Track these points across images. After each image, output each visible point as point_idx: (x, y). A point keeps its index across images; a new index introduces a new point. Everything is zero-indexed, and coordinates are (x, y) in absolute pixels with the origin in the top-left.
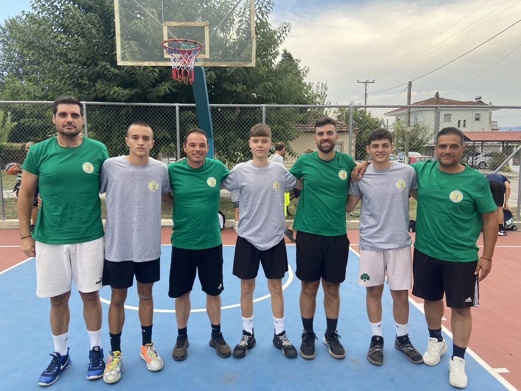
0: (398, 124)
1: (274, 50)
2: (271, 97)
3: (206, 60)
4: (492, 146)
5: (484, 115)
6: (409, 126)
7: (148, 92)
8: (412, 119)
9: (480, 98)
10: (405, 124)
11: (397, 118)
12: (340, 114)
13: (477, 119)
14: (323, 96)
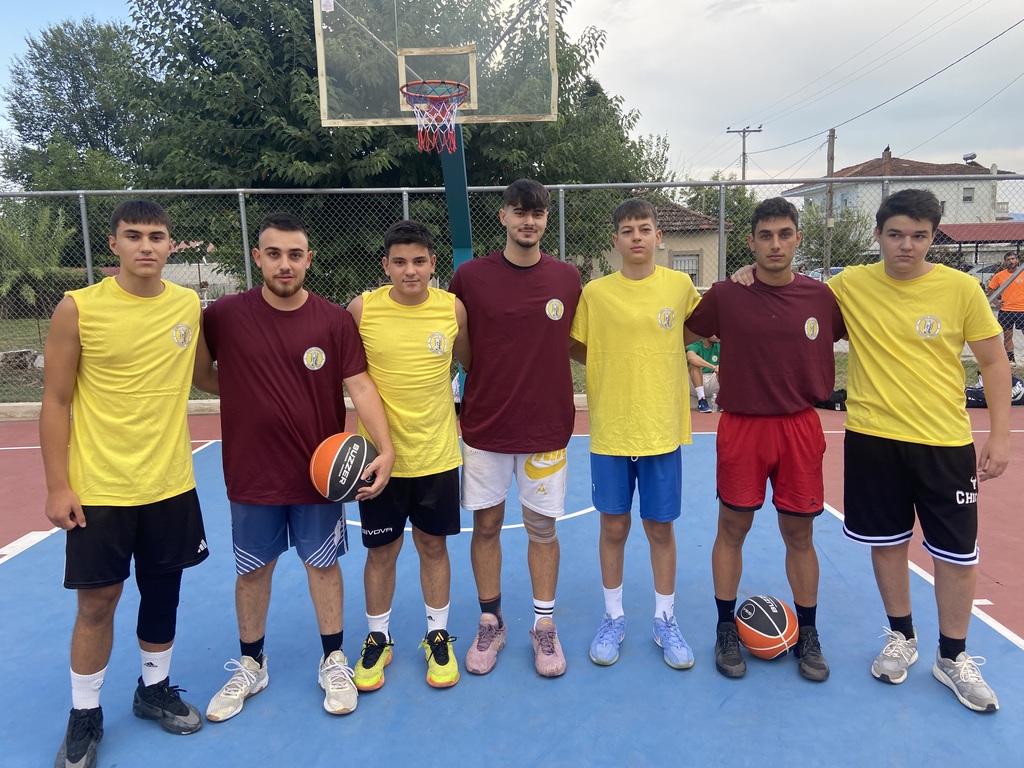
0: (811, 212)
1: (573, 79)
2: (571, 171)
3: (470, 113)
4: (999, 251)
5: (981, 189)
6: (830, 215)
7: (351, 169)
8: (837, 201)
9: (974, 156)
10: (822, 212)
11: (807, 200)
12: (693, 195)
13: (967, 199)
14: (659, 163)
